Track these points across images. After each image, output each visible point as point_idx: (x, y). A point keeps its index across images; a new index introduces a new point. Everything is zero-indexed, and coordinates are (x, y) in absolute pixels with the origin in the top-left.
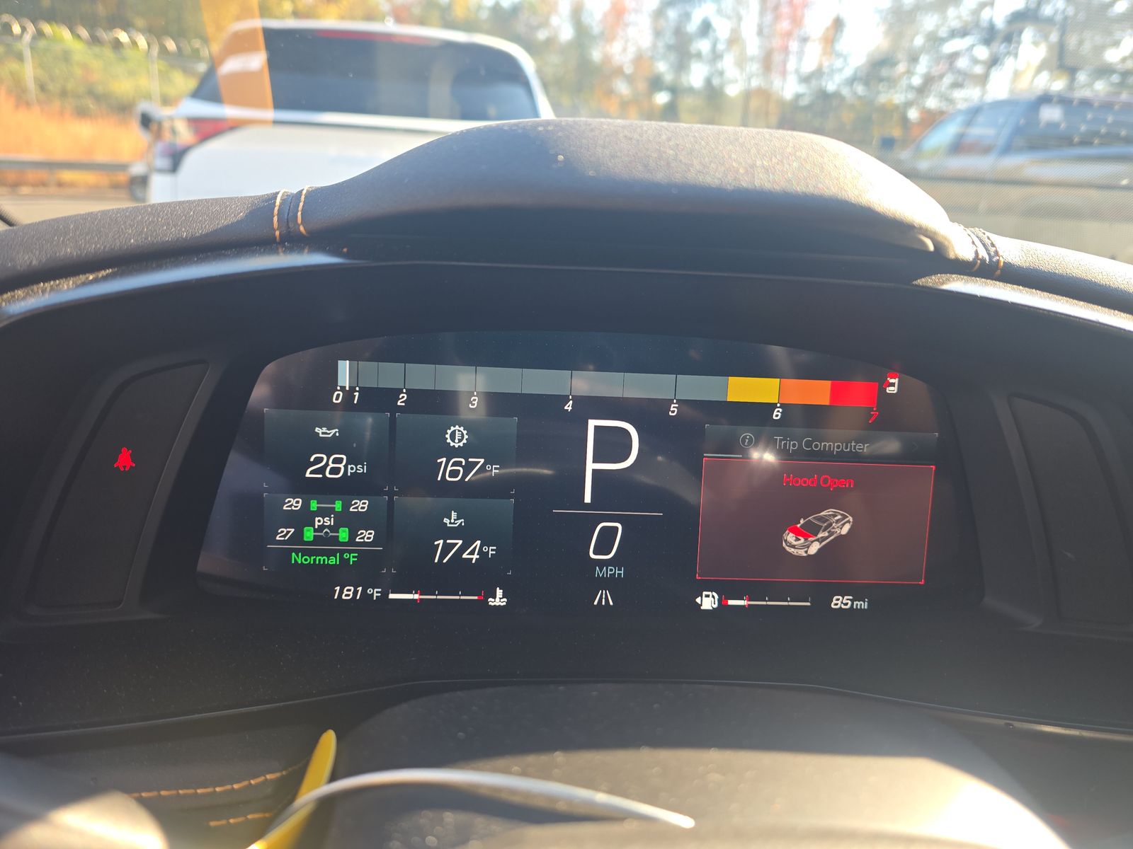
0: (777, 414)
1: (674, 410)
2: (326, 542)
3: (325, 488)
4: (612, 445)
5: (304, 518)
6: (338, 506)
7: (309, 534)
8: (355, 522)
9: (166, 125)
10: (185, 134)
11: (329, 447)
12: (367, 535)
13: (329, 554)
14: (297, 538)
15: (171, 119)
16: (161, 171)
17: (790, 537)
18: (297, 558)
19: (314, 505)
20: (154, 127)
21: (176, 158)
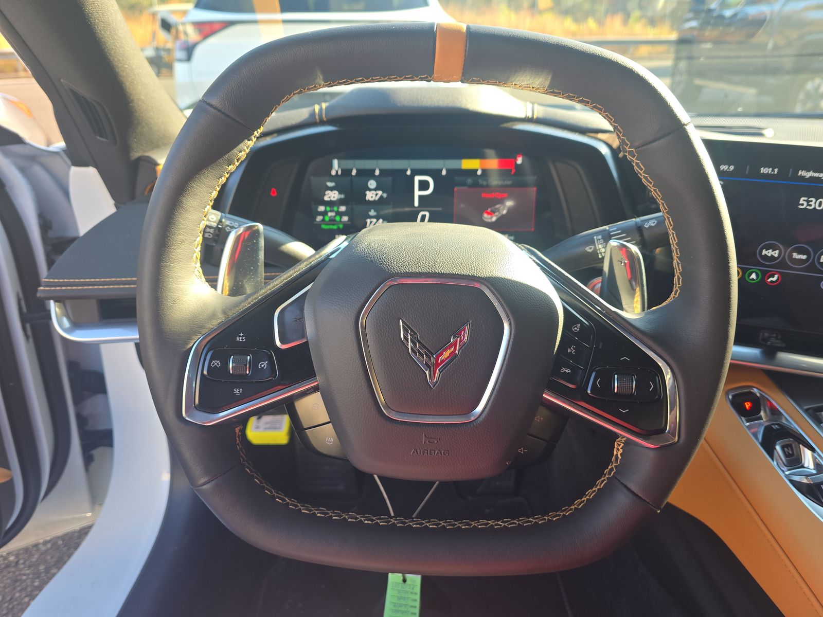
0: (479, 173)
1: (444, 173)
2: (332, 221)
3: (330, 203)
4: (424, 185)
5: (324, 213)
6: (335, 209)
7: (327, 219)
8: (341, 214)
9: (181, 28)
10: (192, 34)
11: (332, 189)
12: (345, 219)
13: (334, 225)
14: (323, 220)
15: (184, 24)
16: (180, 60)
17: (485, 215)
18: (324, 227)
19: (328, 209)
20: (173, 31)
21: (189, 50)
